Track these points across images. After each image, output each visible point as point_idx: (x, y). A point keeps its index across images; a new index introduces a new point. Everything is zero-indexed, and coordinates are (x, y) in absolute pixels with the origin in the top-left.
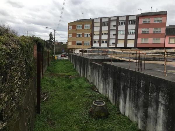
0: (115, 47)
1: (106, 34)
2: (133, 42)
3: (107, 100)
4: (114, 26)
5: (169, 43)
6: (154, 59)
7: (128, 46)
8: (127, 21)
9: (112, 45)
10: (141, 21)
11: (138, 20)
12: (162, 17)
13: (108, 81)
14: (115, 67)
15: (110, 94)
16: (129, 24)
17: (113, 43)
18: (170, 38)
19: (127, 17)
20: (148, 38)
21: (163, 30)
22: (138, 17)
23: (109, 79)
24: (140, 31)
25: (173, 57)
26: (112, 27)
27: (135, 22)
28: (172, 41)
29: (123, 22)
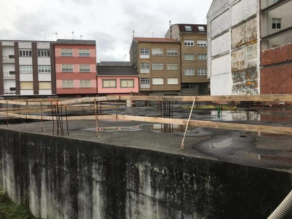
2: (49, 86)
3: (5, 199)
5: (103, 87)
6: (84, 113)
7: (41, 93)
8: (35, 51)
9: (9, 92)
10: (59, 52)
11: (54, 49)
12: (89, 49)
14: (15, 134)
15: (9, 187)
16: (39, 55)
17: (12, 89)
18: (103, 80)
19: (34, 44)
20: (72, 80)
21: (93, 69)
22: (54, 45)
23: (5, 157)
24: (59, 68)
26: (7, 59)
27: (48, 53)
28: (106, 84)
29: (27, 52)
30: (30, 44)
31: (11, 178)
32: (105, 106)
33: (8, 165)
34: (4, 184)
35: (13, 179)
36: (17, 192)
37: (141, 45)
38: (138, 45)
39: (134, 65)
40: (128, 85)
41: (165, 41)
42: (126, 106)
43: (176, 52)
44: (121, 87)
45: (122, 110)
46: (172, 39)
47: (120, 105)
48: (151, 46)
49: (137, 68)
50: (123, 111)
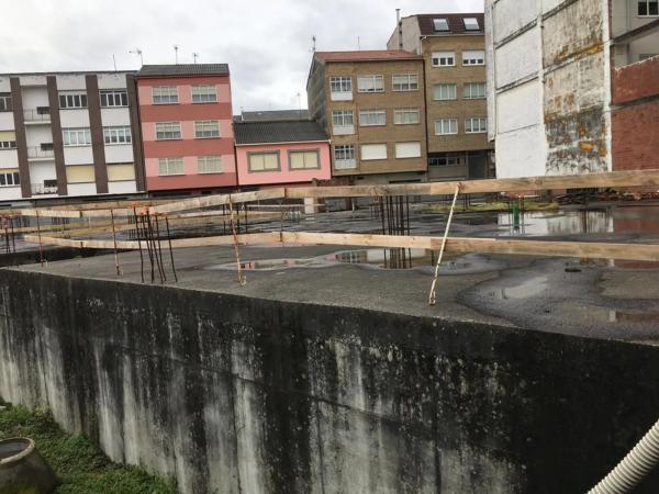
0: (57, 196)
1: (6, 144)
2: (130, 172)
3: (47, 425)
4: (41, 110)
5: (250, 171)
6: (210, 230)
7: (113, 189)
8: (93, 95)
9: (44, 189)
10: (147, 94)
11: (136, 89)
12: (214, 85)
13: (37, 345)
14: (58, 283)
15: (54, 399)
16: (104, 104)
17: (48, 183)
18: (250, 154)
19: (91, 78)
20: (182, 156)
21: (225, 130)
22: (135, 79)
23: (41, 334)
24: (150, 131)
26: (32, 116)
27: (124, 96)
28: (258, 162)
29: (77, 97)
30: (82, 79)
31: (58, 379)
32: (257, 213)
33: (49, 352)
34: (43, 392)
35: (62, 381)
36: (72, 410)
37: (331, 67)
38: (326, 70)
39: (318, 116)
40: (308, 164)
41: (388, 56)
42: (303, 212)
43: (414, 82)
44: (291, 169)
45: (295, 221)
46: (405, 52)
47: (288, 209)
48: (355, 71)
49: (325, 124)
50: (296, 223)
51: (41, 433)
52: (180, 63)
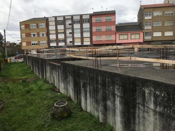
0: (72, 45)
1: (62, 32)
2: (89, 40)
3: (69, 99)
4: (70, 24)
5: (119, 39)
7: (85, 44)
8: (81, 21)
9: (69, 43)
10: (94, 20)
11: (92, 18)
12: (111, 16)
13: (68, 80)
14: (74, 66)
15: (71, 93)
16: (84, 22)
17: (70, 42)
18: (120, 35)
19: (81, 16)
20: (101, 36)
21: (113, 28)
22: (91, 16)
23: (69, 78)
24: (94, 29)
25: (124, 52)
26: (68, 26)
27: (88, 20)
28: (122, 37)
29: (78, 21)
30: (79, 16)
32: (122, 51)
33: (71, 82)
34: (69, 91)
35: (73, 89)
36: (75, 96)
37: (145, 9)
38: (143, 11)
39: (140, 24)
40: (136, 37)
41: (164, 5)
42: (134, 51)
43: (172, 13)
44: (131, 39)
45: (132, 53)
46: (169, 4)
47: (130, 50)
48: (153, 10)
49: (142, 26)
51: (68, 101)
52: (103, 11)
